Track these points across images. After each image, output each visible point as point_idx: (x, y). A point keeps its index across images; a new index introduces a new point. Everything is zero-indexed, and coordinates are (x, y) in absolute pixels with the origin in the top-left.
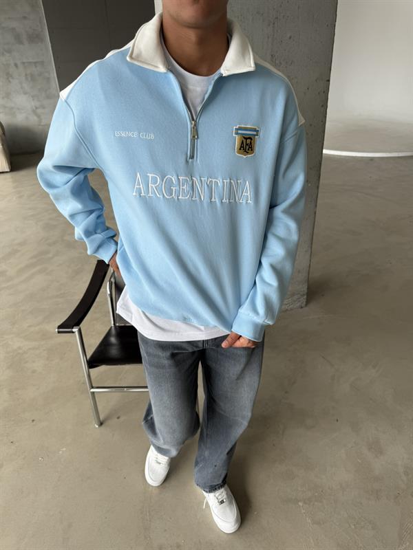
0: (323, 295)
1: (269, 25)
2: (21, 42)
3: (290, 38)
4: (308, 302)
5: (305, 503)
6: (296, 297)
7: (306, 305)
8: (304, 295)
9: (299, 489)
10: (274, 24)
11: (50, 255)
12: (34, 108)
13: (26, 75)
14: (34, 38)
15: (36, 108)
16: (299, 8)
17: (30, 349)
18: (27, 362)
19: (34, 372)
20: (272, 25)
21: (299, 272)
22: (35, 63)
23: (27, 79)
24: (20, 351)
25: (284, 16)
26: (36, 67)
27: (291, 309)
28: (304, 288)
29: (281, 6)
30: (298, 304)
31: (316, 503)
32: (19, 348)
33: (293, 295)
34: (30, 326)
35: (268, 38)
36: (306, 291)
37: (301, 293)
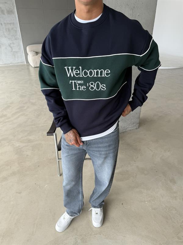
0: (144, 124)
1: (131, 10)
2: (4, 14)
3: (139, 16)
4: (139, 127)
5: (148, 202)
6: (135, 124)
7: (138, 128)
8: (138, 124)
9: (145, 197)
10: (133, 9)
11: (25, 108)
12: (9, 44)
13: (6, 29)
14: (10, 12)
15: (10, 44)
16: (143, 3)
17: (24, 146)
18: (23, 152)
19: (27, 155)
20: (132, 10)
21: (137, 114)
22: (10, 23)
23: (6, 30)
24: (20, 147)
25: (137, 7)
26: (10, 25)
27: (133, 130)
28: (138, 121)
29: (136, 2)
30: (135, 128)
31: (152, 202)
32: (19, 146)
33: (134, 123)
34: (22, 137)
35: (130, 15)
36: (139, 122)
37: (137, 123)
